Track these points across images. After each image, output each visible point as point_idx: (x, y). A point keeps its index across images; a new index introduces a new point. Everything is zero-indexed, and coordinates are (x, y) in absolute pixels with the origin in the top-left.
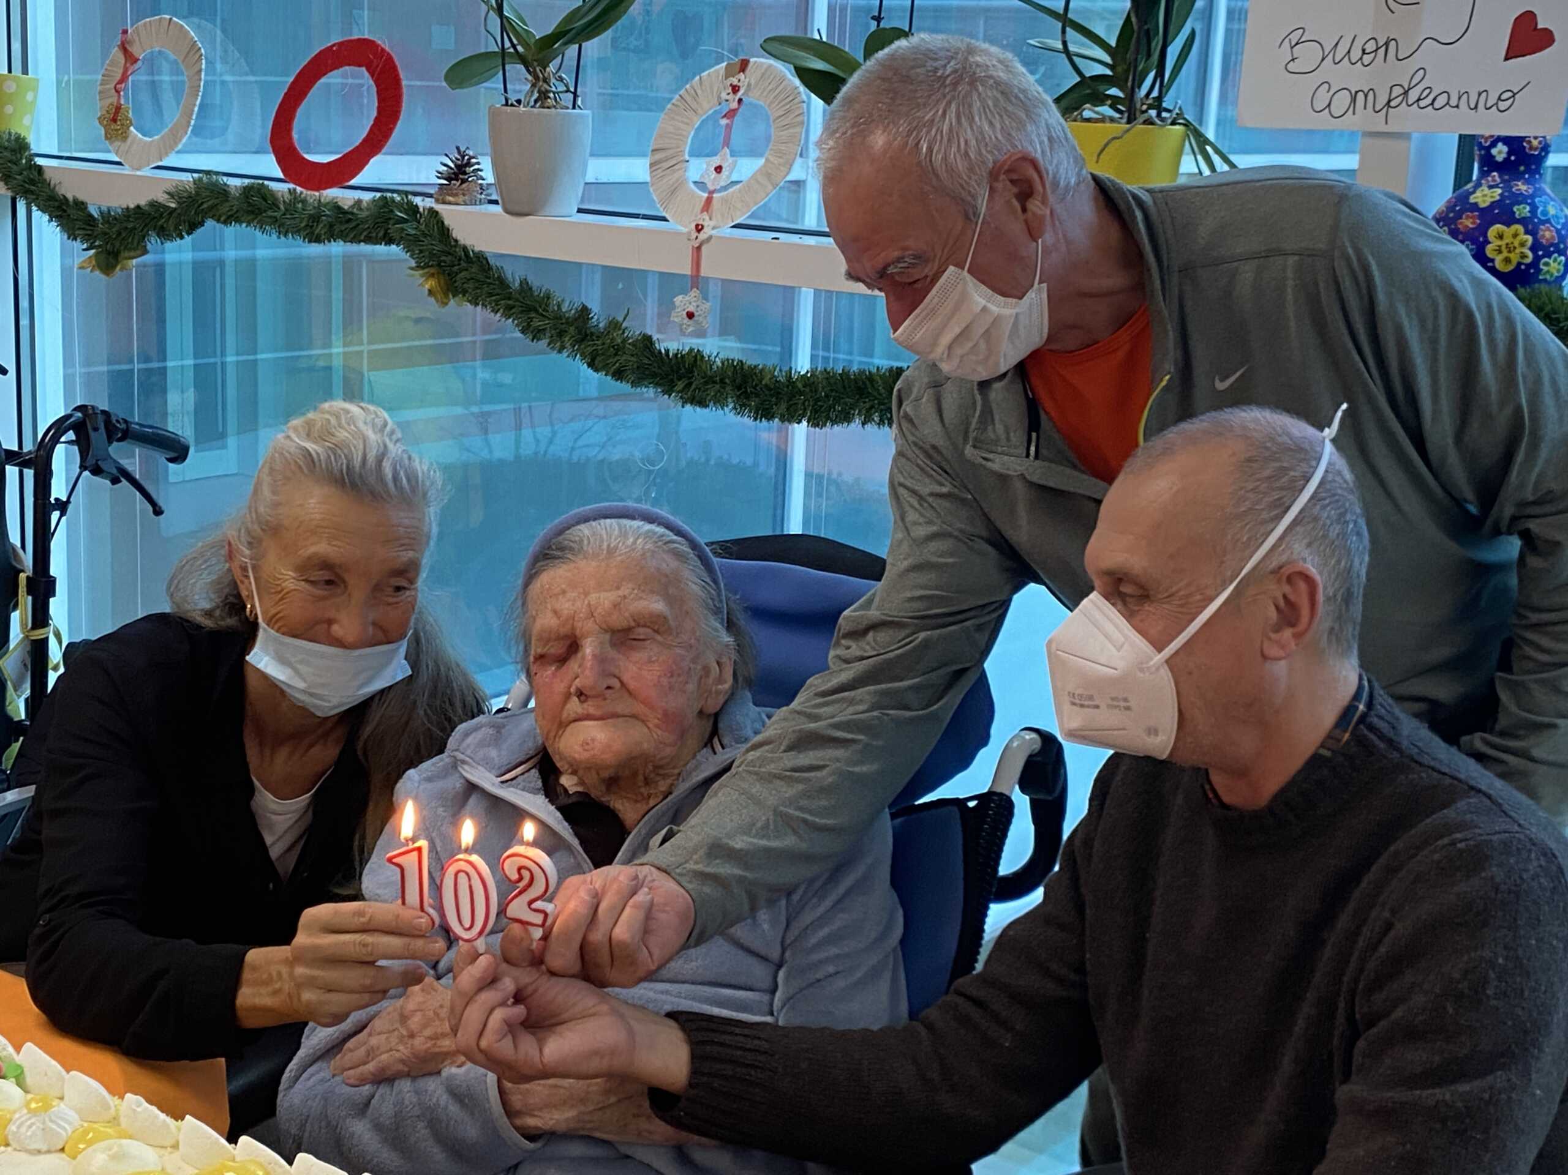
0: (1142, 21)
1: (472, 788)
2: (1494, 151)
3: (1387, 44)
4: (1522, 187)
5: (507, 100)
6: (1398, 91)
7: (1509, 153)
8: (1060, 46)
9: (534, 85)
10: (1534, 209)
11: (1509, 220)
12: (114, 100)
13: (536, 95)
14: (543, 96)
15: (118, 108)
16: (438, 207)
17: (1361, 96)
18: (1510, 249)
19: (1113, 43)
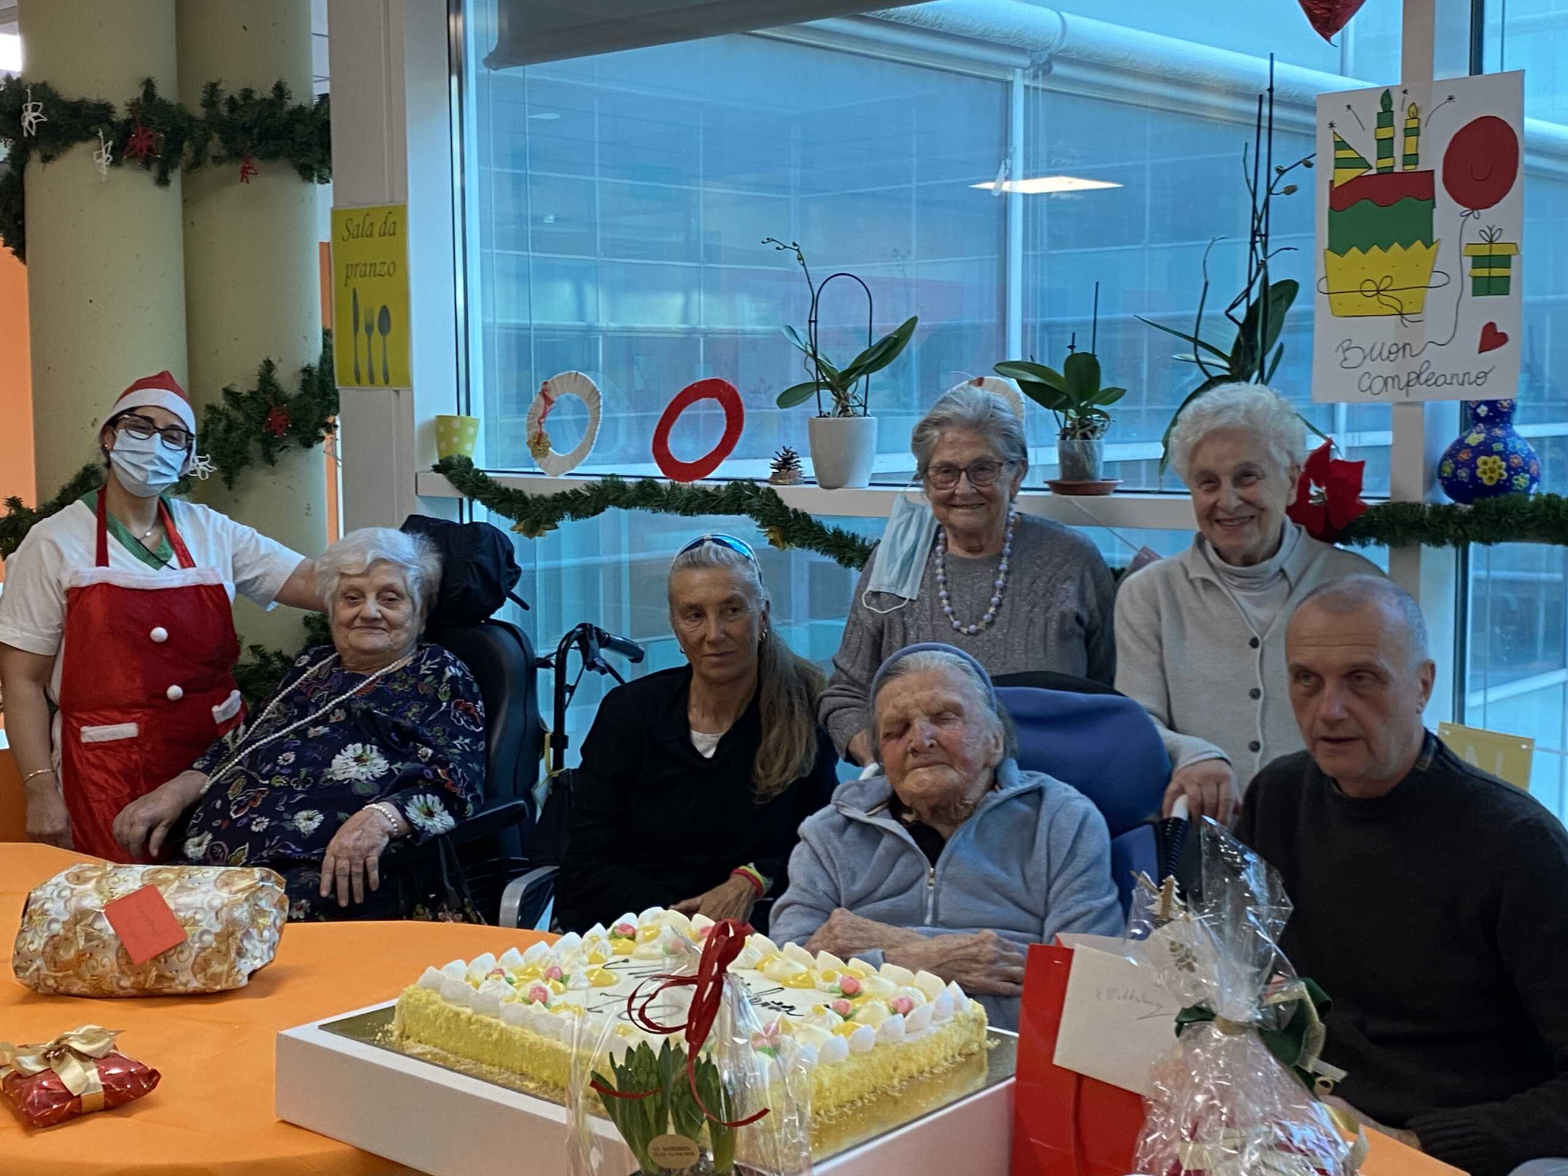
0: (1248, 340)
1: (850, 821)
2: (1479, 410)
3: (1404, 347)
4: (1498, 432)
5: (821, 412)
6: (1413, 376)
7: (1489, 411)
8: (1193, 358)
9: (838, 403)
10: (1506, 445)
11: (1490, 452)
12: (538, 430)
13: (840, 409)
14: (845, 410)
15: (541, 435)
16: (773, 487)
17: (1390, 380)
18: (1492, 471)
19: (1229, 355)
